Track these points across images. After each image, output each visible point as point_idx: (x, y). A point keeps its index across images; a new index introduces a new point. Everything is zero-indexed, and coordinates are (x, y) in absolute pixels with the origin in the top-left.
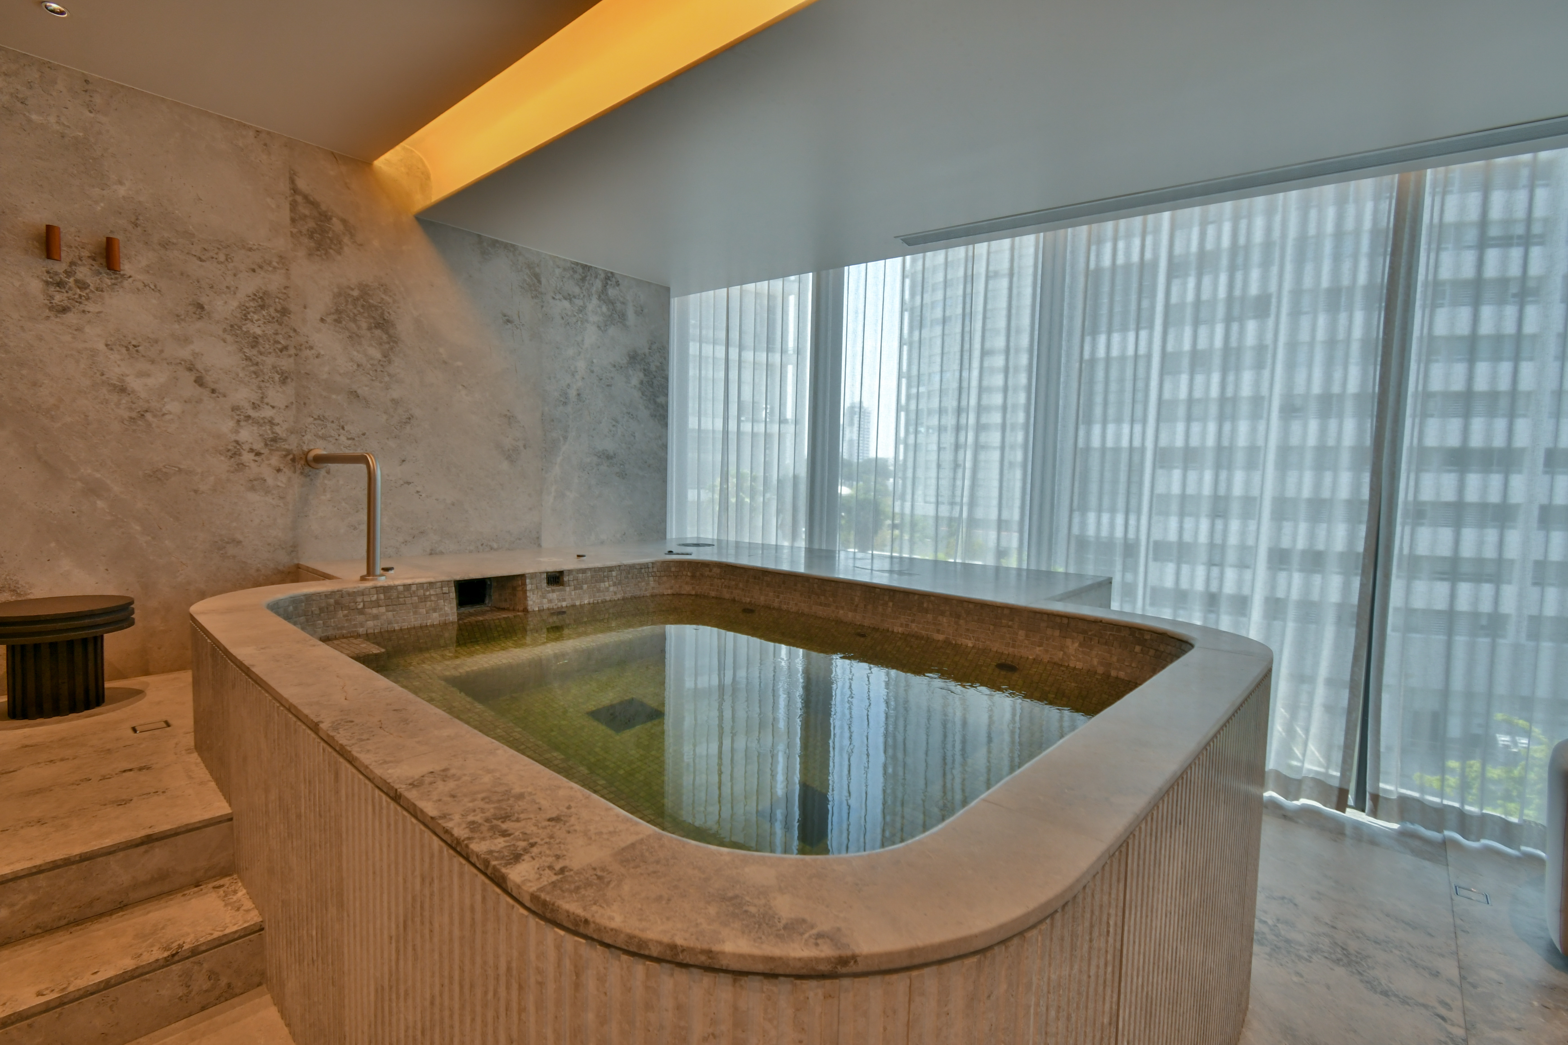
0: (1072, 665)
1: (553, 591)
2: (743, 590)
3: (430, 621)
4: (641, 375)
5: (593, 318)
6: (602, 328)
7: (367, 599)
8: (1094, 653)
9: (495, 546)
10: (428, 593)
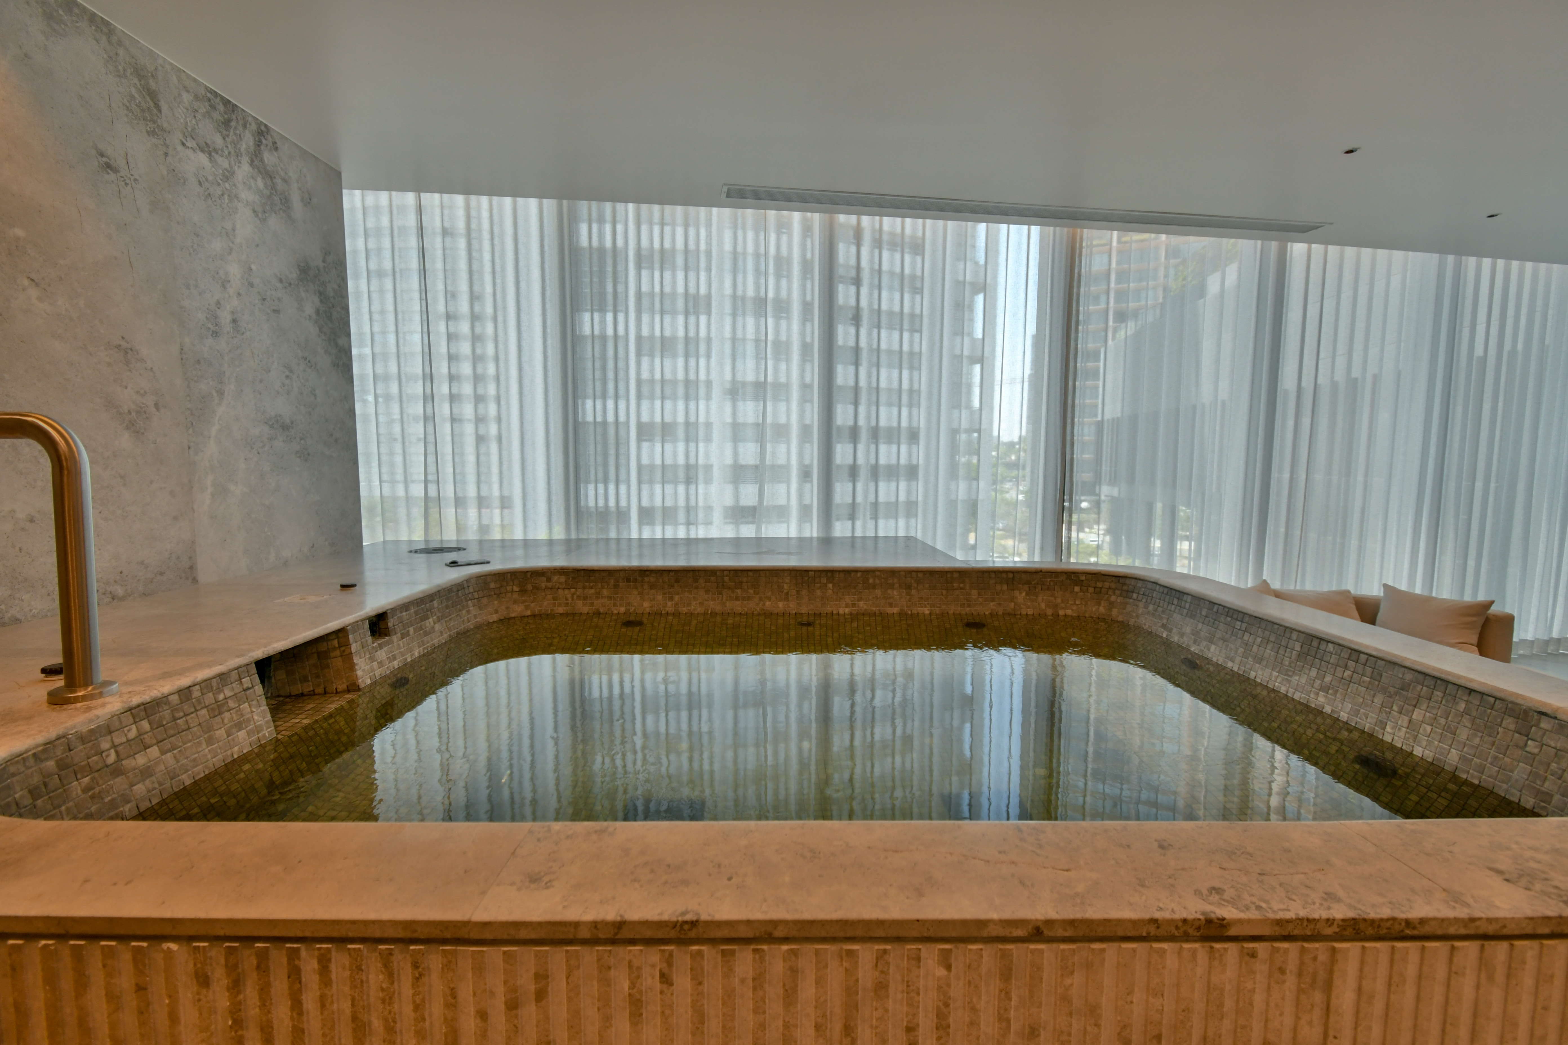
0: (1024, 613)
1: (381, 647)
2: (611, 598)
3: (236, 749)
4: (317, 300)
5: (246, 195)
6: (260, 215)
7: (119, 739)
8: (1040, 598)
9: (120, 591)
10: (221, 697)
